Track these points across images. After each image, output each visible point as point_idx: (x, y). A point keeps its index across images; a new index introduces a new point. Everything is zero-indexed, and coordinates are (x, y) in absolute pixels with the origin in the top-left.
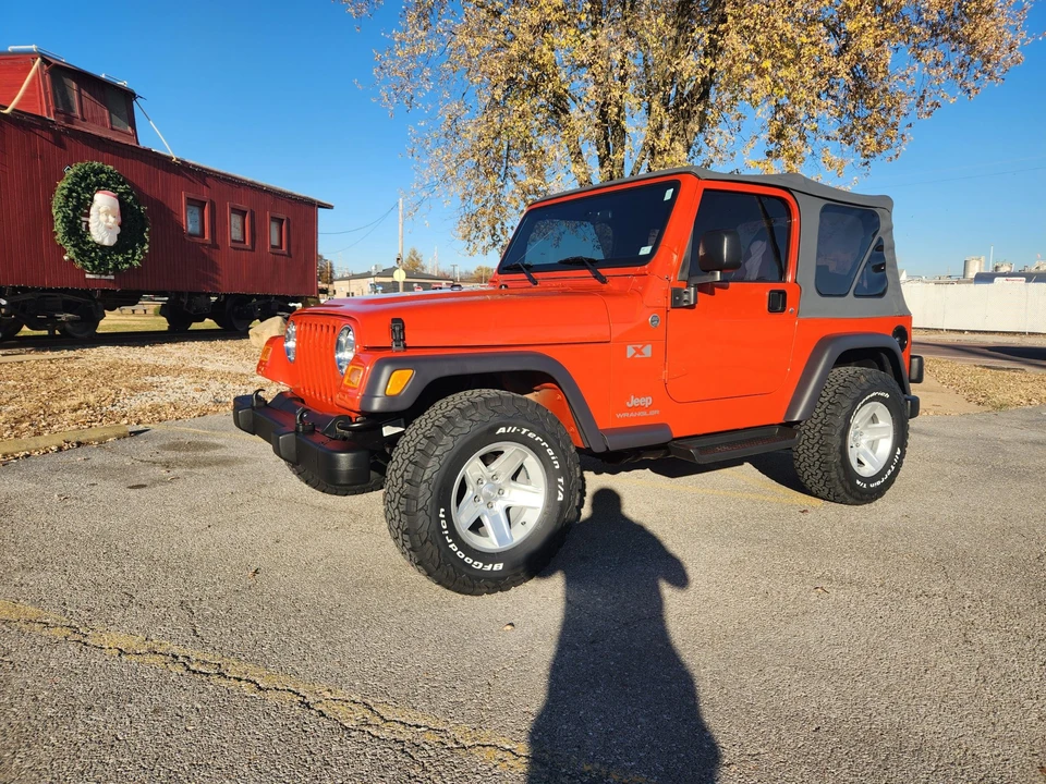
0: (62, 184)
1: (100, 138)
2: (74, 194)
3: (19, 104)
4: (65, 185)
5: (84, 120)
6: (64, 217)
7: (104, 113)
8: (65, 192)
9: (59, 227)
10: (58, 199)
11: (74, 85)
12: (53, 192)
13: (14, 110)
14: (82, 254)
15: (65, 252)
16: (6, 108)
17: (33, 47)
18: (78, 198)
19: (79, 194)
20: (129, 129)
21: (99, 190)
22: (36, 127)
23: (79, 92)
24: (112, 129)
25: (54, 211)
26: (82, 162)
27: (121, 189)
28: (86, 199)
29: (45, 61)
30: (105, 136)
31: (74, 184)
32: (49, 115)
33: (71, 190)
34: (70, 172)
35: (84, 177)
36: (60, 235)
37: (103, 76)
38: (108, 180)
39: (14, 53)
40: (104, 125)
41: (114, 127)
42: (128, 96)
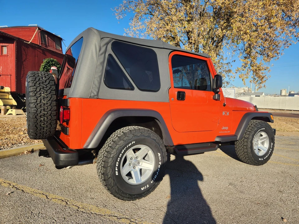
1: (53, 51)
2: (46, 67)
3: (32, 41)
4: (43, 65)
5: (49, 46)
7: (54, 44)
8: (43, 67)
10: (41, 69)
11: (46, 36)
12: (40, 67)
13: (31, 43)
16: (29, 42)
17: (36, 25)
18: (47, 68)
19: (47, 67)
20: (60, 48)
21: (52, 66)
22: (36, 48)
23: (48, 38)
24: (56, 49)
26: (48, 58)
27: (58, 66)
28: (49, 69)
29: (39, 29)
30: (54, 51)
31: (46, 64)
32: (40, 44)
33: (45, 66)
34: (45, 61)
35: (48, 63)
37: (54, 34)
38: (55, 63)
39: (30, 27)
40: (54, 48)
41: (57, 48)
42: (60, 40)
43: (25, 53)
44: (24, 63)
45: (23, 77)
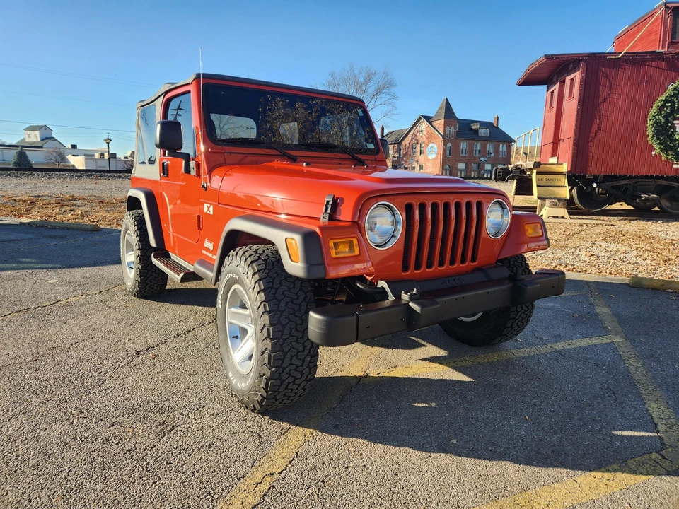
0: (660, 98)
2: (668, 104)
4: (663, 99)
6: (655, 123)
8: (660, 104)
9: (650, 131)
10: (654, 110)
12: (652, 106)
13: (627, 53)
14: (666, 149)
15: (653, 149)
16: (620, 54)
18: (672, 106)
22: (646, 60)
25: (648, 119)
29: (668, 7)
31: (671, 96)
32: (663, 49)
33: (666, 101)
34: (672, 87)
36: (651, 136)
43: (609, 81)
44: (604, 106)
45: (594, 138)
